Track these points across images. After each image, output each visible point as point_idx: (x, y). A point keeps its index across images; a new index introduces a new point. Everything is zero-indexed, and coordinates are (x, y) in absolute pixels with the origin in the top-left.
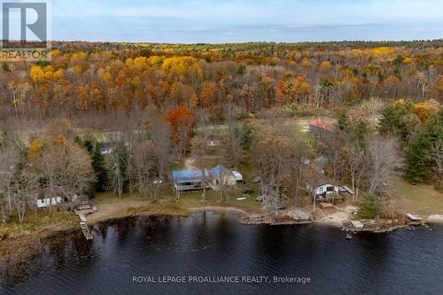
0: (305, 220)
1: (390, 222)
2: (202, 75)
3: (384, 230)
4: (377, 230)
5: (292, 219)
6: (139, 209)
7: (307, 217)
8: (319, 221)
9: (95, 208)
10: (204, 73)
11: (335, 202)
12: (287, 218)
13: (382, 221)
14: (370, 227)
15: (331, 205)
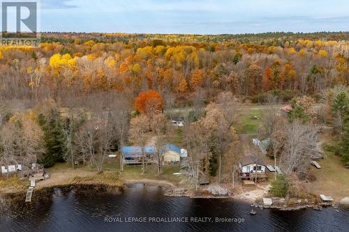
0: (222, 195)
1: (300, 201)
2: (198, 63)
3: (290, 209)
4: (284, 208)
5: (211, 194)
6: (83, 178)
7: (225, 193)
8: (236, 197)
9: (47, 176)
10: (201, 61)
11: (258, 180)
12: (207, 193)
13: (292, 200)
14: (278, 204)
15: (252, 183)
